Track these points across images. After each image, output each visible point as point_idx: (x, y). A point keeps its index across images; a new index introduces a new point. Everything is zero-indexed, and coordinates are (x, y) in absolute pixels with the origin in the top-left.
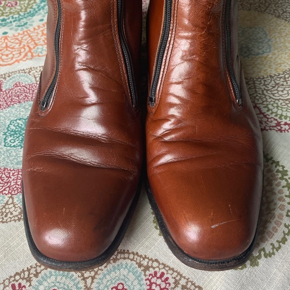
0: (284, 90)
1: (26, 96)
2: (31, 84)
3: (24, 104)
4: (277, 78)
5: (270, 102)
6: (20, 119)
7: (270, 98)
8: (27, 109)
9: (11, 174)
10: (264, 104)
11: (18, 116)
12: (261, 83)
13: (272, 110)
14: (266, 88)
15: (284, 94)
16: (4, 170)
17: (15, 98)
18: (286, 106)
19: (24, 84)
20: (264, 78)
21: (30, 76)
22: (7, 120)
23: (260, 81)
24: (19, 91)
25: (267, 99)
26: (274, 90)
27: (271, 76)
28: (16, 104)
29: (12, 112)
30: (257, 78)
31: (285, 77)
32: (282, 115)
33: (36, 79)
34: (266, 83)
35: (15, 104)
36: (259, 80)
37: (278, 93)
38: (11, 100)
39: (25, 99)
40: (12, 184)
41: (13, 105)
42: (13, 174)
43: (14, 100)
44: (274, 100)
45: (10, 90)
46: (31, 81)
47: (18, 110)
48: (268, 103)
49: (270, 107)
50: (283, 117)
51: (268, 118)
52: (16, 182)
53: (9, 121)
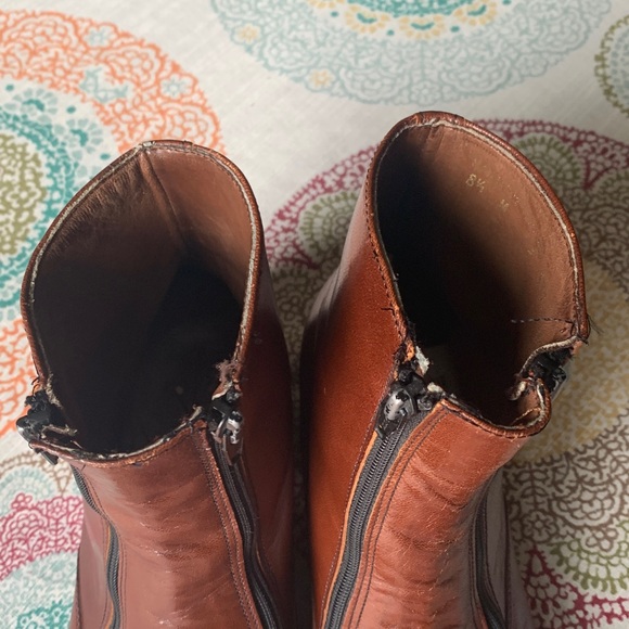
0: (595, 498)
1: (43, 538)
2: (50, 499)
3: (41, 565)
4: (581, 459)
5: (563, 537)
6: (37, 612)
7: (566, 523)
8: (50, 578)
10: (552, 545)
11: (33, 602)
12: (547, 478)
13: (567, 560)
14: (558, 494)
15: (594, 512)
17: (19, 545)
18: (596, 549)
19: (34, 502)
20: (553, 461)
21: (47, 476)
22: (9, 615)
23: (545, 472)
24: (27, 522)
25: (558, 529)
26: (574, 500)
27: (568, 455)
28: (24, 563)
29: (17, 588)
30: (539, 461)
31: (596, 456)
32: (587, 575)
33: (59, 484)
34: (559, 477)
35: (22, 566)
36: (543, 468)
37: (581, 507)
38: (13, 550)
39: (41, 548)
41: (18, 567)
43: (18, 553)
44: (571, 531)
45: (8, 519)
46: (50, 492)
47: (30, 584)
48: (560, 540)
49: (565, 551)
50: (590, 581)
51: (559, 586)
53: (16, 618)
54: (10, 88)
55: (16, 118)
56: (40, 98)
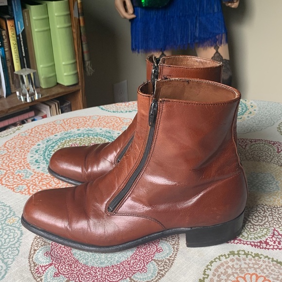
9: (97, 271)
16: (92, 268)
23: (276, 210)
34: (279, 212)
40: (99, 277)
42: (99, 270)
52: (102, 276)
54: (101, 129)
55: (103, 135)
56: (110, 131)
